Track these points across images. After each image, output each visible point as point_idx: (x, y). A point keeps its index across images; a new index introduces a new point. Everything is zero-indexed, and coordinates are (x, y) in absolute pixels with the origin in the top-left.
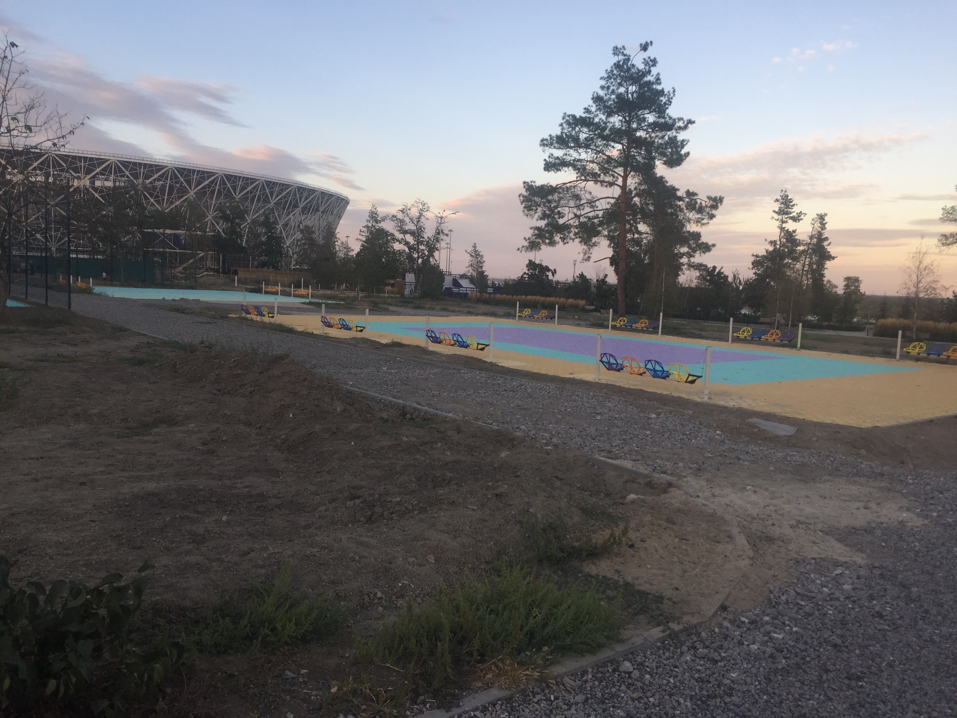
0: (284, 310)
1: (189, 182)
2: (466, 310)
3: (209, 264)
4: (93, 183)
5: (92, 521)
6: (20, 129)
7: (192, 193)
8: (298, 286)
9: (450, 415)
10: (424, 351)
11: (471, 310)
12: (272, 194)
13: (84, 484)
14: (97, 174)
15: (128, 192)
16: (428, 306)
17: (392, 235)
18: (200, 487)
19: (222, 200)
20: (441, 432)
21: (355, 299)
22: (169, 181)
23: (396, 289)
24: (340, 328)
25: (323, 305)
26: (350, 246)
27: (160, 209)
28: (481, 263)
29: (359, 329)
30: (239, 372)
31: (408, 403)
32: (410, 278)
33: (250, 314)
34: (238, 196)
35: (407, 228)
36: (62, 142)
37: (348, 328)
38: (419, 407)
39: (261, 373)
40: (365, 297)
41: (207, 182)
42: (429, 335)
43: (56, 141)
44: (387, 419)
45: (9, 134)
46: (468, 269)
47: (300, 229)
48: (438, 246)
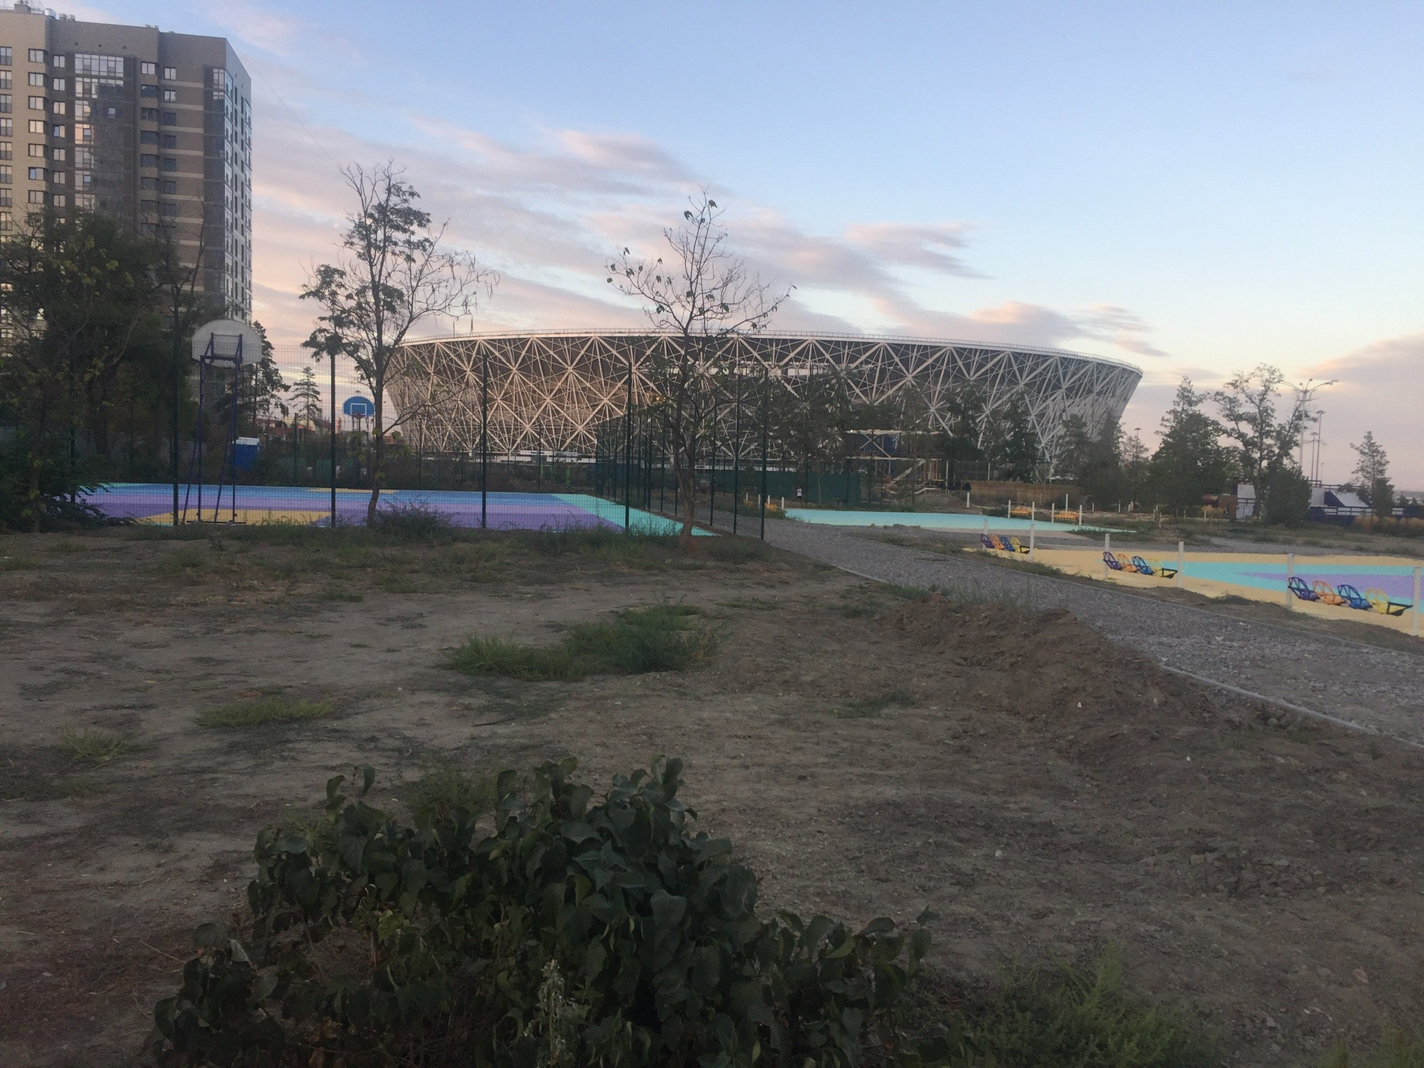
0: (1044, 542)
1: (906, 363)
2: (1354, 545)
3: (931, 476)
4: (785, 372)
5: (819, 832)
6: (715, 309)
7: (910, 377)
8: (1060, 506)
9: (1353, 724)
10: (1286, 613)
11: (1364, 545)
12: (1021, 371)
13: (802, 778)
14: (791, 360)
15: (828, 382)
16: (1281, 537)
17: (1215, 423)
18: (957, 801)
19: (950, 384)
20: (1340, 754)
21: (1153, 526)
22: (880, 364)
23: (1220, 510)
24: (1135, 572)
25: (1107, 535)
26: (1142, 443)
27: (868, 403)
28: (1381, 464)
29: (1167, 573)
30: (993, 633)
31: (1271, 700)
32: (1246, 491)
33: (993, 547)
34: (973, 377)
35: (1241, 411)
36: (763, 321)
37: (1148, 572)
38: (1292, 706)
39: (1026, 636)
40: (1170, 523)
41: (930, 361)
42: (1294, 585)
43: (754, 321)
44: (1240, 723)
45: (702, 317)
46: (1355, 476)
47: (1063, 421)
48: (1298, 437)
